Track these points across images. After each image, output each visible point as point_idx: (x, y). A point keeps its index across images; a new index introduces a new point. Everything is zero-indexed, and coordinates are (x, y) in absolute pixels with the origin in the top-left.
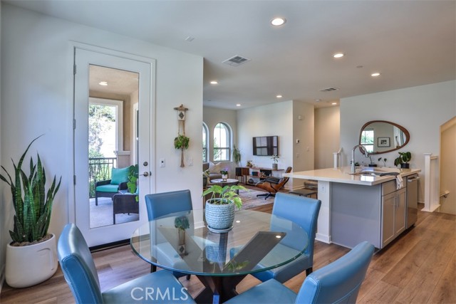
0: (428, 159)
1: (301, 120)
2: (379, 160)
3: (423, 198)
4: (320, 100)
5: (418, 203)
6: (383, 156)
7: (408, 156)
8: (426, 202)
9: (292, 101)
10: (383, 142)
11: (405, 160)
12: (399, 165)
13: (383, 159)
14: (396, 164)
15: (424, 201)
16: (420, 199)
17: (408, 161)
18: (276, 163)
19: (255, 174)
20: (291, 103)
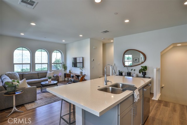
0: (155, 70)
1: (94, 49)
2: (132, 70)
3: (153, 90)
4: (104, 39)
5: (151, 93)
6: (134, 68)
7: (146, 68)
8: (155, 92)
9: (89, 39)
10: (136, 60)
11: (144, 70)
12: (141, 73)
13: (133, 70)
14: (140, 72)
15: (153, 92)
16: (151, 91)
17: (146, 70)
18: (82, 71)
19: (73, 77)
20: (89, 40)
